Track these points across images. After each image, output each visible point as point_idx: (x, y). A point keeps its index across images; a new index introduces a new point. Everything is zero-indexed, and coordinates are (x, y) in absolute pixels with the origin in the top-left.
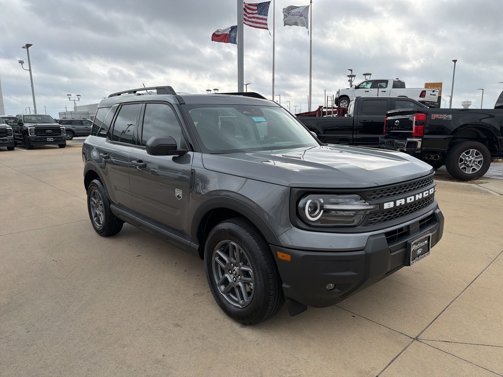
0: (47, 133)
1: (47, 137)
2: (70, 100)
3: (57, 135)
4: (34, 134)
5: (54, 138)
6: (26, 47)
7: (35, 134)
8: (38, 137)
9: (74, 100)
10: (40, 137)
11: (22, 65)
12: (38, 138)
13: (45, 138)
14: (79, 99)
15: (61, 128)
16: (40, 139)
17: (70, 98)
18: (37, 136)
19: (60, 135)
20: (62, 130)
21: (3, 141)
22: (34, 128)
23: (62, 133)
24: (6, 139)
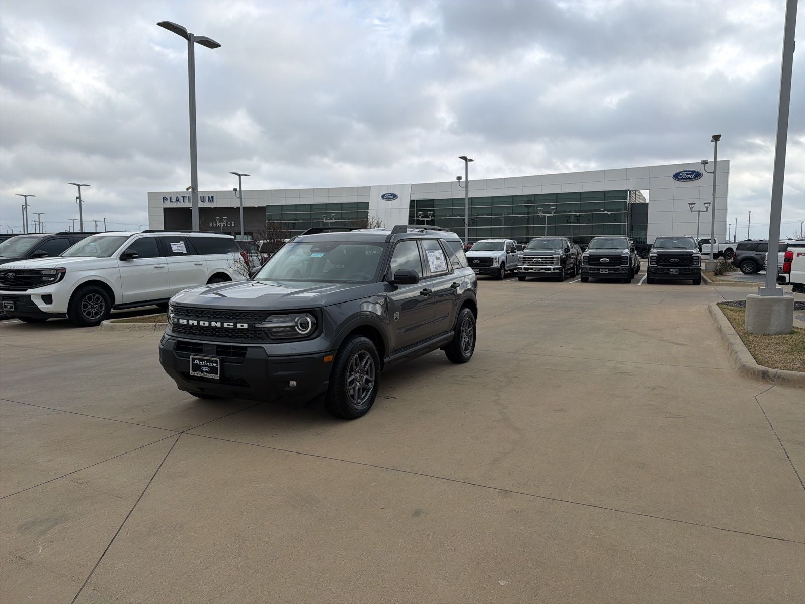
0: (671, 262)
1: (669, 268)
3: (685, 266)
4: (654, 263)
5: (680, 270)
7: (657, 263)
8: (658, 267)
9: (699, 212)
10: (661, 267)
11: (705, 166)
12: (659, 269)
13: (667, 269)
15: (693, 255)
16: (661, 271)
18: (658, 265)
19: (690, 266)
20: (695, 258)
21: (614, 271)
22: (656, 255)
23: (695, 263)
24: (619, 269)
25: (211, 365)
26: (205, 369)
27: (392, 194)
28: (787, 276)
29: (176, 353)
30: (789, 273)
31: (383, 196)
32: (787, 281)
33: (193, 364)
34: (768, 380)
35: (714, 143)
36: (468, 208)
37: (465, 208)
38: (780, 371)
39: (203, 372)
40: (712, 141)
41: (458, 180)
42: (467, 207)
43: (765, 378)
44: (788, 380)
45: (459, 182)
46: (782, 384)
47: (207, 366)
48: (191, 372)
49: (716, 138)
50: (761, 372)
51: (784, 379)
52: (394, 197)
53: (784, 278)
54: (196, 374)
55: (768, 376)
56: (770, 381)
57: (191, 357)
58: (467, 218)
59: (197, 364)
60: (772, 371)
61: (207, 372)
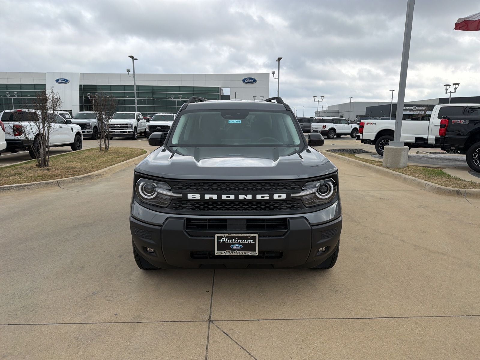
2: (315, 101)
6: (278, 60)
9: (318, 101)
11: (274, 75)
14: (322, 100)
17: (315, 99)
25: (245, 241)
26: (235, 246)
27: (64, 80)
28: (361, 135)
29: (186, 232)
30: (362, 133)
31: (57, 81)
32: (361, 138)
33: (218, 243)
34: (461, 195)
35: (278, 62)
36: (137, 92)
37: (134, 92)
38: (466, 190)
39: (233, 250)
40: (277, 61)
41: (128, 72)
42: (135, 92)
43: (459, 195)
44: (473, 194)
45: (129, 73)
46: (470, 197)
47: (239, 243)
48: (216, 251)
49: (279, 59)
50: (455, 191)
51: (470, 194)
52: (66, 82)
53: (359, 136)
54: (224, 253)
55: (461, 193)
56: (462, 196)
57: (216, 235)
58: (136, 99)
59: (224, 242)
60: (462, 190)
61: (239, 250)
